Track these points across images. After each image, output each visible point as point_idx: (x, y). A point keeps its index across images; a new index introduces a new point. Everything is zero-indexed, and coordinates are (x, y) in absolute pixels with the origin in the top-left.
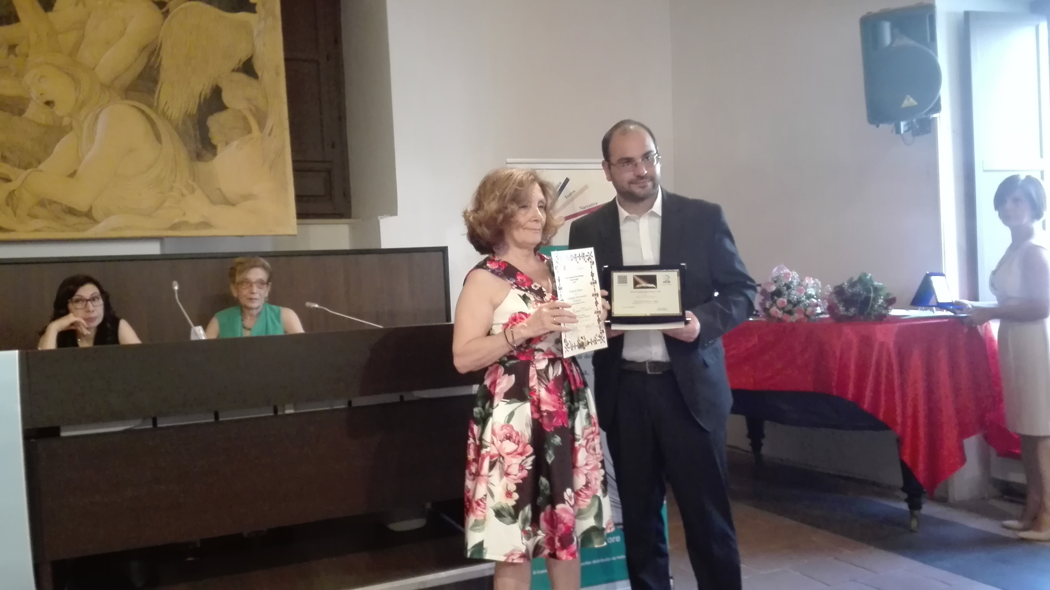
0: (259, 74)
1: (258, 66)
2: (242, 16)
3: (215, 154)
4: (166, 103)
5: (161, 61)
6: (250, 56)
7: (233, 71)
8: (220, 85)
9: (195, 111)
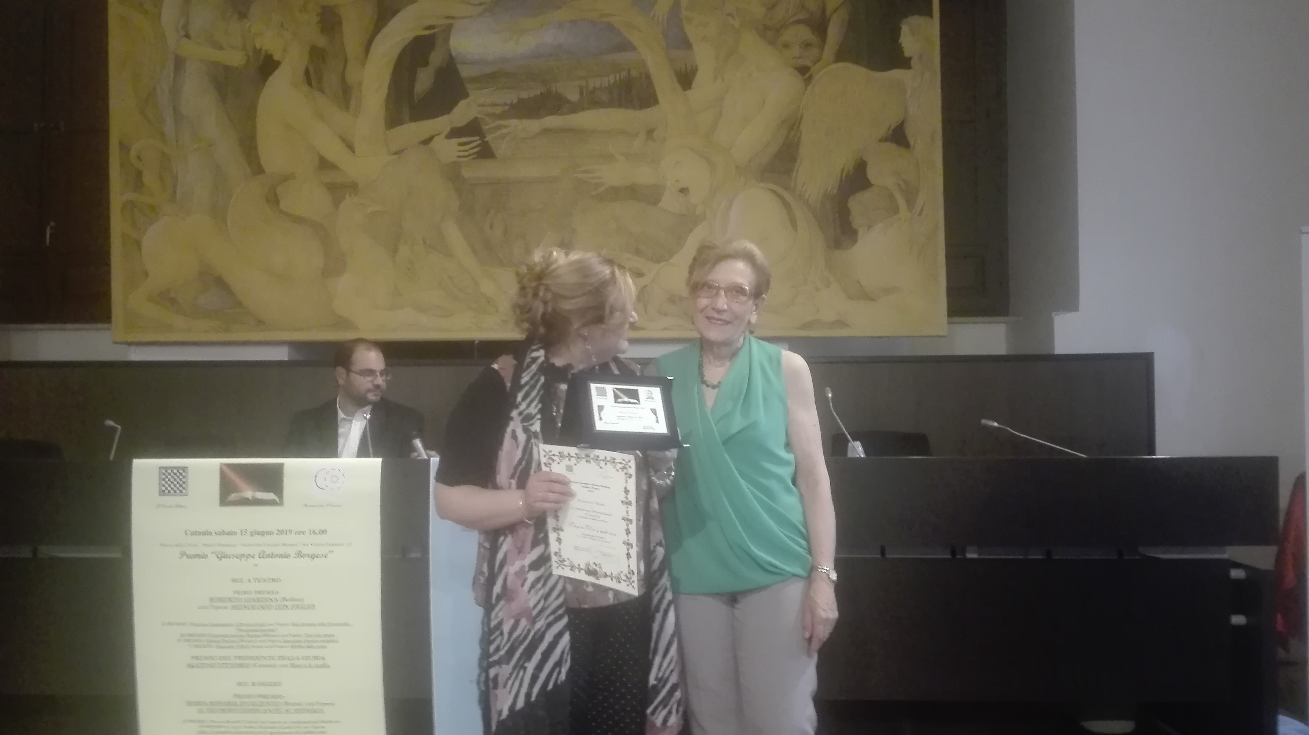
0: (912, 142)
1: (910, 131)
2: (896, 74)
3: (855, 241)
4: (804, 184)
5: (801, 135)
6: (901, 121)
7: (881, 141)
8: (864, 159)
9: (835, 191)
